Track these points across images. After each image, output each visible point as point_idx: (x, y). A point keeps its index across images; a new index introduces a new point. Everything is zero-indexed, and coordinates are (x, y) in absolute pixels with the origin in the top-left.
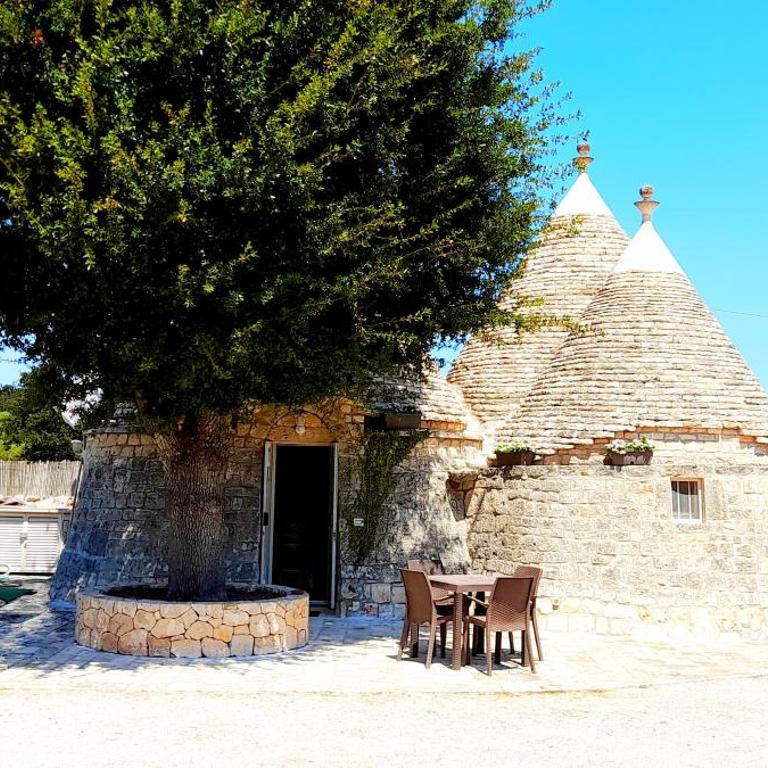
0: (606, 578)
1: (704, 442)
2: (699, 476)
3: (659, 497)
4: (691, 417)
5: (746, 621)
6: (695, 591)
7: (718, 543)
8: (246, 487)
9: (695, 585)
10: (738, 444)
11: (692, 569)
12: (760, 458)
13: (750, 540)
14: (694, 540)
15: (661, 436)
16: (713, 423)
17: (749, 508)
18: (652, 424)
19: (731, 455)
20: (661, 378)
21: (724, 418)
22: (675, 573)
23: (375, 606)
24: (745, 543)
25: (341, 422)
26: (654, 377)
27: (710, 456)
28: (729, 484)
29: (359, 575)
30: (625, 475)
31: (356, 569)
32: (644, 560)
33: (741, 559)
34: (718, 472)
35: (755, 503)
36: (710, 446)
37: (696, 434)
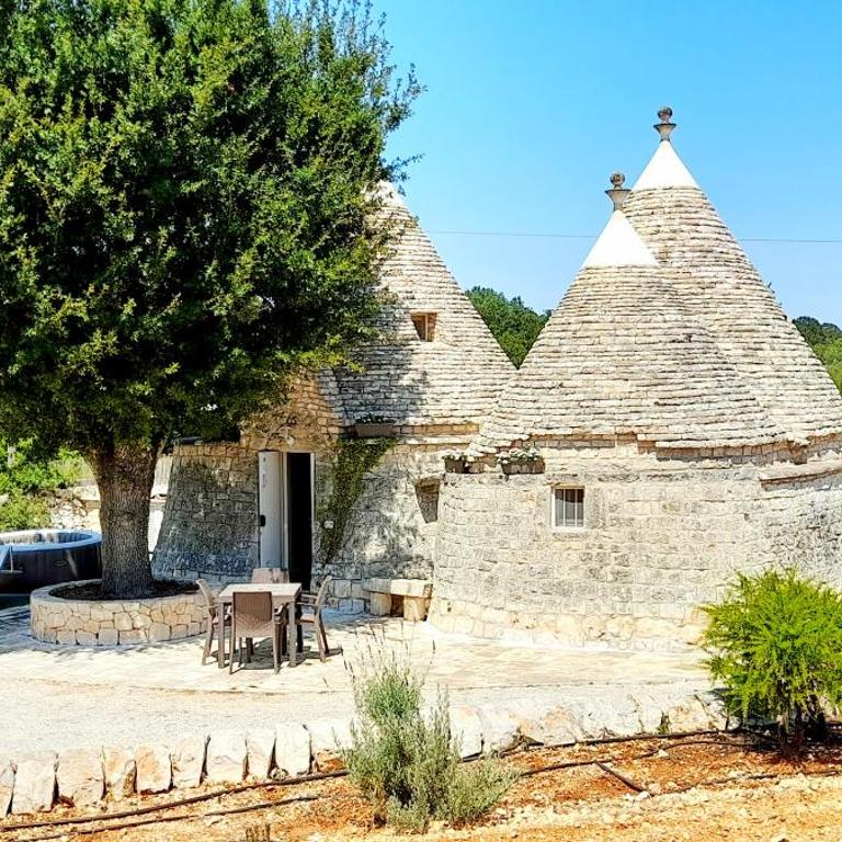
0: (487, 584)
1: (599, 448)
2: (580, 484)
3: (539, 505)
4: (583, 424)
5: (615, 631)
6: (565, 599)
7: (594, 552)
8: (246, 493)
9: (565, 594)
10: (636, 449)
11: (565, 577)
12: (663, 463)
13: (630, 549)
14: (569, 549)
15: (555, 444)
16: (607, 428)
17: (632, 516)
18: (543, 432)
19: (626, 460)
20: (566, 383)
21: (618, 423)
22: (546, 581)
23: (336, 600)
24: (624, 551)
25: (317, 433)
26: (559, 382)
27: (605, 462)
28: (612, 492)
29: (325, 572)
30: (512, 484)
31: (323, 566)
32: (520, 567)
33: (617, 567)
34: (600, 480)
35: (640, 512)
36: (604, 452)
37: (590, 440)
